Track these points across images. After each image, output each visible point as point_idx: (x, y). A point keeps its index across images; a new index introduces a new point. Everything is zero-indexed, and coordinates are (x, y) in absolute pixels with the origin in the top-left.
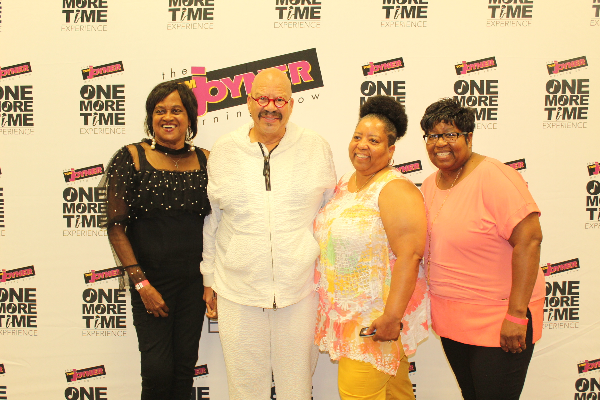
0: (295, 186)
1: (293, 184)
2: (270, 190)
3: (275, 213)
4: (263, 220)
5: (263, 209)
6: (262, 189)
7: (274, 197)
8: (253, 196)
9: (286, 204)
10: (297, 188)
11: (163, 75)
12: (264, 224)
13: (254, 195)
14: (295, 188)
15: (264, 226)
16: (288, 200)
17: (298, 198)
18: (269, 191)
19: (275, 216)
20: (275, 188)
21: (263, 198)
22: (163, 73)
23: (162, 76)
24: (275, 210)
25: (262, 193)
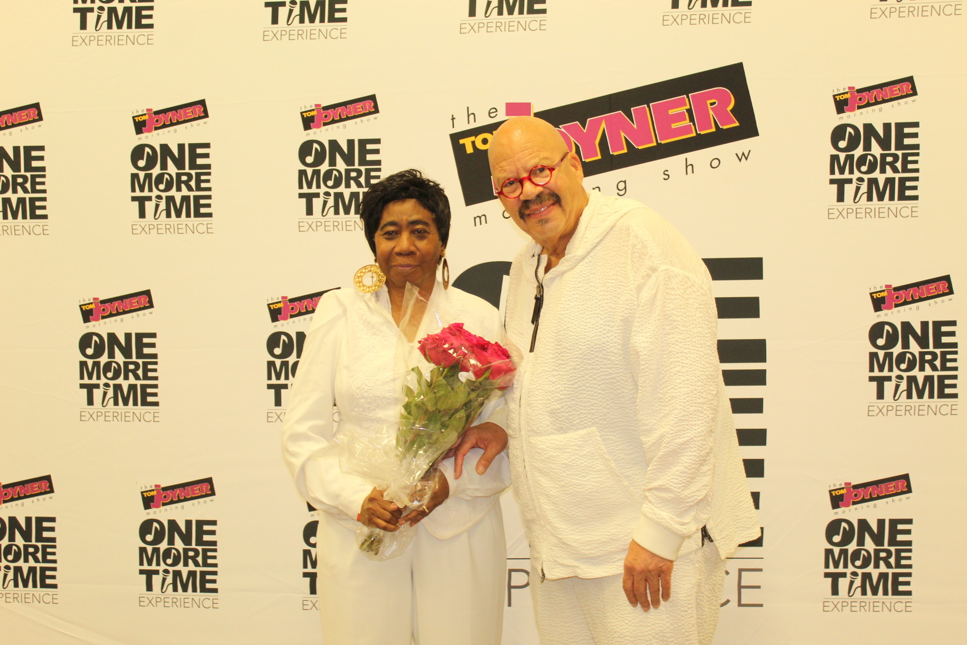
2: (533, 351)
3: (528, 397)
9: (543, 379)
11: (453, 119)
12: (514, 417)
15: (514, 420)
16: (547, 371)
18: (532, 353)
19: (527, 403)
20: (536, 348)
22: (453, 116)
23: (452, 121)
24: (528, 391)
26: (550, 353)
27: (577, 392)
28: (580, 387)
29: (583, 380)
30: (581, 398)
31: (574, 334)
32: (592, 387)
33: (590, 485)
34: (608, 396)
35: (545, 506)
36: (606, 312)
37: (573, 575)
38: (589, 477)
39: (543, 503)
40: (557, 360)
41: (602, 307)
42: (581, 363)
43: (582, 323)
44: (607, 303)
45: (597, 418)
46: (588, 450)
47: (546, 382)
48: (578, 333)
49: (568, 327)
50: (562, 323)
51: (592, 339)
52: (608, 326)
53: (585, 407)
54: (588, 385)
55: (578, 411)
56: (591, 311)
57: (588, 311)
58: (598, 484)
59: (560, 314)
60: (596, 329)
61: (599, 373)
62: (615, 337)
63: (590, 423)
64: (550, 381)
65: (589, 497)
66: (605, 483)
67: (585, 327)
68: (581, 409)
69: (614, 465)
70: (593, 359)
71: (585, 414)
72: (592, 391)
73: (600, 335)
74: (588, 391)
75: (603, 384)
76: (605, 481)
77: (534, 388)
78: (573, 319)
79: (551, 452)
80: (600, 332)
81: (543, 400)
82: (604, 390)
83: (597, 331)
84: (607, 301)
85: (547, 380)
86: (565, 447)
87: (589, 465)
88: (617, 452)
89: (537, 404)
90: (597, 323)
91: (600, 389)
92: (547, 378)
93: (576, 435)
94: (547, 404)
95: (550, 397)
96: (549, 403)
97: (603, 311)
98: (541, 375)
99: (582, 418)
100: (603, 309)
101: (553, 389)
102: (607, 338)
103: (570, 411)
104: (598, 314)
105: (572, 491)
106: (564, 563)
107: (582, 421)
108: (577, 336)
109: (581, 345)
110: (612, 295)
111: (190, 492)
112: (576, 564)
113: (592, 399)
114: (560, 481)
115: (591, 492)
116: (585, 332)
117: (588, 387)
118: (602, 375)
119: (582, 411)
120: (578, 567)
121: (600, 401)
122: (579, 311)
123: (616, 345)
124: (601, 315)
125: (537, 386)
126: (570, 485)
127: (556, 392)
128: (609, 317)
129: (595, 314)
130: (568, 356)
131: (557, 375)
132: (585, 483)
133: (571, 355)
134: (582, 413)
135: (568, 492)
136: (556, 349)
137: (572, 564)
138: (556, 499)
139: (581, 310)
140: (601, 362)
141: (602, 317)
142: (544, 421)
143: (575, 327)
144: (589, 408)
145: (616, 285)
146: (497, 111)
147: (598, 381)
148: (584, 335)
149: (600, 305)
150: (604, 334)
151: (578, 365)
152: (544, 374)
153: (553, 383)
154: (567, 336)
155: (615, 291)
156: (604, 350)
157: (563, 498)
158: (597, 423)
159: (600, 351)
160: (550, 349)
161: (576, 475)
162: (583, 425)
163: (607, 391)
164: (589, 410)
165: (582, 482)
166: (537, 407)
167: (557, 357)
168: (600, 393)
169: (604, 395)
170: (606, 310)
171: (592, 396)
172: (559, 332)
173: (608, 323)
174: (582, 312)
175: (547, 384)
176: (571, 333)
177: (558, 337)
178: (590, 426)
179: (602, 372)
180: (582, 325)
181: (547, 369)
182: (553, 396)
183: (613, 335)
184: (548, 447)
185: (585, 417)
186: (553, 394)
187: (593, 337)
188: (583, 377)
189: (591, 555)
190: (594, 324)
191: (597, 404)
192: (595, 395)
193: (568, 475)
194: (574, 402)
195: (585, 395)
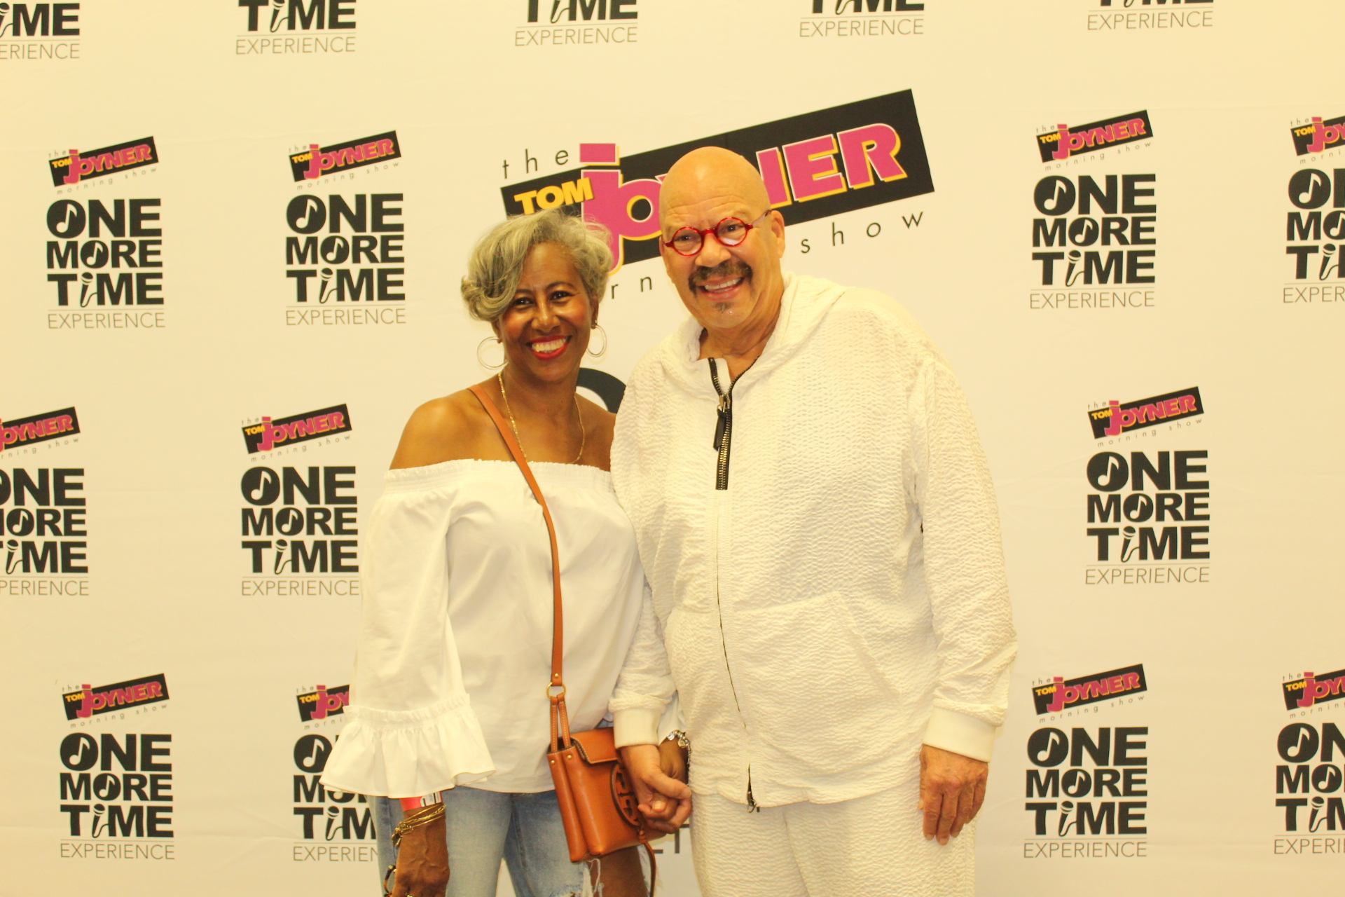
0: (785, 473)
1: (780, 466)
2: (726, 487)
3: (732, 554)
4: (703, 571)
5: (703, 541)
6: (706, 484)
7: (733, 508)
8: (678, 506)
9: (762, 527)
10: (791, 479)
12: (705, 583)
13: (683, 504)
14: (785, 478)
15: (705, 587)
16: (767, 516)
17: (792, 507)
18: (724, 491)
19: (733, 562)
20: (737, 483)
21: (704, 509)
24: (732, 545)
25: (704, 497)
26: (771, 490)
27: (815, 542)
28: (820, 535)
29: (825, 525)
30: (821, 550)
31: (811, 460)
32: (837, 534)
33: (832, 673)
34: (857, 546)
35: (763, 708)
36: (854, 428)
37: (801, 799)
38: (830, 663)
39: (758, 703)
40: (781, 499)
41: (848, 422)
42: (824, 500)
43: (822, 445)
44: (854, 417)
45: (841, 578)
46: (829, 624)
47: (767, 531)
48: (818, 458)
49: (801, 452)
50: (789, 447)
51: (839, 466)
52: (859, 447)
53: (825, 563)
54: (831, 531)
55: (815, 569)
56: (833, 428)
57: (827, 427)
58: (843, 673)
59: (784, 435)
60: (843, 453)
61: (847, 514)
62: (869, 463)
63: (830, 586)
64: (771, 529)
65: (830, 691)
66: (853, 670)
67: (827, 451)
68: (820, 567)
69: (866, 643)
70: (840, 494)
71: (826, 573)
72: (836, 540)
73: (849, 461)
74: (831, 540)
75: (851, 529)
76: (852, 667)
77: (747, 541)
78: (805, 441)
79: (776, 630)
80: (849, 456)
81: (762, 557)
82: (851, 538)
83: (844, 455)
84: (853, 414)
85: (767, 529)
86: (797, 621)
87: (831, 646)
88: (868, 626)
89: (751, 564)
90: (844, 444)
91: (847, 537)
92: (767, 526)
93: (812, 603)
94: (767, 562)
95: (773, 553)
96: (772, 561)
97: (849, 427)
98: (757, 522)
99: (820, 579)
100: (849, 425)
101: (778, 540)
102: (858, 465)
103: (804, 570)
104: (843, 432)
105: (806, 684)
106: (788, 785)
107: (820, 584)
108: (817, 463)
109: (824, 475)
110: (859, 405)
111: (133, 695)
112: (807, 784)
113: (836, 551)
114: (787, 671)
115: (833, 684)
116: (827, 457)
117: (831, 534)
118: (851, 517)
119: (820, 569)
120: (809, 789)
121: (847, 554)
122: (811, 428)
123: (869, 473)
124: (848, 433)
125: (751, 538)
126: (804, 676)
127: (783, 545)
128: (858, 435)
129: (838, 432)
130: (803, 492)
131: (782, 520)
132: (825, 671)
133: (808, 489)
134: (820, 572)
135: (800, 686)
136: (780, 483)
137: (800, 786)
138: (781, 697)
139: (816, 427)
140: (851, 497)
141: (848, 436)
142: (762, 587)
143: (811, 451)
144: (830, 565)
145: (864, 392)
146: (567, 155)
147: (846, 525)
148: (827, 461)
149: (843, 419)
150: (854, 458)
151: (819, 503)
152: (762, 520)
153: (777, 532)
154: (799, 464)
155: (864, 399)
156: (855, 481)
157: (792, 695)
158: (841, 585)
159: (850, 483)
160: (770, 485)
161: (813, 661)
162: (821, 588)
163: (857, 540)
164: (831, 567)
165: (821, 671)
166: (752, 567)
167: (782, 494)
168: (847, 543)
169: (851, 544)
170: (853, 426)
171: (836, 547)
172: (784, 459)
173: (858, 444)
174: (816, 429)
175: (767, 535)
176: (805, 460)
177: (784, 466)
178: (830, 590)
179: (851, 512)
180: (822, 447)
181: (767, 513)
182: (778, 550)
183: (865, 460)
184: (770, 624)
185: (825, 577)
186: (777, 547)
187: (840, 463)
188: (825, 520)
189: (829, 772)
190: (839, 446)
191: (842, 558)
192: (841, 545)
193: (802, 661)
194: (810, 557)
195: (827, 546)
